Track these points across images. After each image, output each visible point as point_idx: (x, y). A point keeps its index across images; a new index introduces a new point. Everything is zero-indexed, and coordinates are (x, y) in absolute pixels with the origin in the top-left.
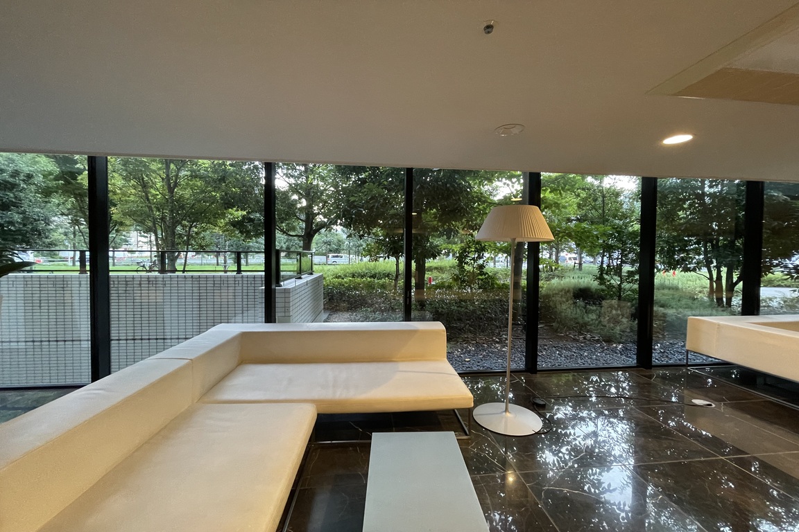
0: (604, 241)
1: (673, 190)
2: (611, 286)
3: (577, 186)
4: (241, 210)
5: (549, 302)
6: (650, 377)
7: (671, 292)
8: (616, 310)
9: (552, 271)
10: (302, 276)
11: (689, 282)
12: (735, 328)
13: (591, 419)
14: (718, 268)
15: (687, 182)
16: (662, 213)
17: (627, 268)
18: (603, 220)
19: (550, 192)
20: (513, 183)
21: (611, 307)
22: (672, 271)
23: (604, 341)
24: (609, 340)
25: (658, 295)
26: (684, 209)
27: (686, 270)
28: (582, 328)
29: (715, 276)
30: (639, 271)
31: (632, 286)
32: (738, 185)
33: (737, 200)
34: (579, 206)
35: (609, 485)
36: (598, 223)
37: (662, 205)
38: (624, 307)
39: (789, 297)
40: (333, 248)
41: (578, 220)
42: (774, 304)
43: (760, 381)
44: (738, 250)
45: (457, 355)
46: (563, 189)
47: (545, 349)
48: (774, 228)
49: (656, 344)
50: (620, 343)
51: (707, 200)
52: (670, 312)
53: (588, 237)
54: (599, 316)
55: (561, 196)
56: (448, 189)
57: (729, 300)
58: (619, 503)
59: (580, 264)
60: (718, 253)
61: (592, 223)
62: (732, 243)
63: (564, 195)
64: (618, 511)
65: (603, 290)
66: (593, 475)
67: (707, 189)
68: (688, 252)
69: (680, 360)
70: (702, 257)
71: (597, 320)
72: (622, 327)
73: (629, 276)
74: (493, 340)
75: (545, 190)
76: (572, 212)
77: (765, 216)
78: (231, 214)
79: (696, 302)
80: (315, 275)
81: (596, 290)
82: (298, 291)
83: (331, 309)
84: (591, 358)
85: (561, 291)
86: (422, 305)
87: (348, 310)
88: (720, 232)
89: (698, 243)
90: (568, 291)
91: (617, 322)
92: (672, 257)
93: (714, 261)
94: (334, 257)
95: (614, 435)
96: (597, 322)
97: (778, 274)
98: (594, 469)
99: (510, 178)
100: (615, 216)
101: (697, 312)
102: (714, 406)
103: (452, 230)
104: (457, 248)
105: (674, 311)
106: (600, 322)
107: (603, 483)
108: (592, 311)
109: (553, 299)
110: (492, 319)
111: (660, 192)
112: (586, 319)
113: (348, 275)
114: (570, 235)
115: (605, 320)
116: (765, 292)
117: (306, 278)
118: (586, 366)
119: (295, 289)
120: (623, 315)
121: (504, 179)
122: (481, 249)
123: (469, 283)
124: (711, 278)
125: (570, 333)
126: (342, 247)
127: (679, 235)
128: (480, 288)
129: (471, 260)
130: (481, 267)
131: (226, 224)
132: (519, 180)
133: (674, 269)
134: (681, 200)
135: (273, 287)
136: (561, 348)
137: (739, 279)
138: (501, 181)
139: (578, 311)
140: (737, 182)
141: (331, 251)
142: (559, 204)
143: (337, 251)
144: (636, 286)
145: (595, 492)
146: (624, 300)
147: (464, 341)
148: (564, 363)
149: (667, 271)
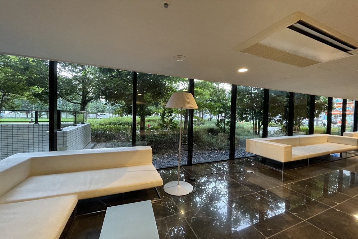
0: (219, 110)
1: (243, 91)
2: (221, 128)
3: (209, 87)
4: (41, 88)
5: (198, 134)
6: (234, 163)
7: (242, 129)
8: (223, 137)
9: (200, 121)
10: (77, 125)
11: (247, 126)
12: (260, 143)
13: (214, 181)
14: (256, 120)
15: (247, 88)
16: (239, 99)
17: (227, 120)
18: (219, 101)
19: (199, 89)
20: (185, 84)
21: (221, 136)
22: (242, 121)
23: (218, 150)
24: (220, 149)
25: (237, 131)
26: (246, 98)
27: (247, 121)
28: (211, 145)
29: (255, 123)
30: (231, 122)
31: (228, 127)
32: (262, 90)
33: (261, 96)
34: (210, 95)
35: (220, 207)
36: (217, 102)
37: (239, 96)
38: (226, 136)
39: (276, 130)
40: (100, 110)
41: (210, 101)
42: (272, 133)
43: (267, 161)
44: (262, 113)
45: (159, 160)
46: (204, 87)
47: (196, 155)
48: (272, 106)
49: (236, 150)
50: (224, 150)
51: (253, 95)
52: (241, 137)
53: (213, 108)
54: (217, 140)
55: (204, 90)
56: (155, 84)
57: (259, 132)
58: (223, 213)
59: (211, 119)
60: (256, 115)
61: (215, 102)
62: (260, 111)
63: (205, 90)
64: (223, 217)
65: (218, 129)
66: (215, 203)
67: (253, 91)
68: (246, 114)
69: (244, 155)
70: (251, 116)
71: (216, 141)
72: (225, 144)
73: (227, 124)
74: (175, 152)
75: (198, 88)
76: (208, 97)
77: (269, 102)
78: (34, 90)
79: (249, 133)
80: (86, 124)
81: (216, 129)
82: (73, 133)
83: (96, 141)
84: (214, 157)
85: (203, 130)
86: (143, 137)
87: (105, 141)
88: (257, 107)
89: (250, 111)
90: (206, 130)
91: (223, 142)
92: (242, 116)
93: (255, 117)
94: (101, 114)
95: (222, 187)
96: (216, 142)
97: (273, 122)
98: (215, 202)
99: (183, 81)
100: (223, 100)
101: (249, 137)
102: (254, 172)
103: (158, 103)
104: (161, 111)
105: (242, 137)
106: (217, 142)
107: (218, 206)
108: (214, 138)
109: (200, 133)
110: (175, 143)
111: (238, 91)
112: (212, 141)
113: (107, 123)
114: (206, 107)
115: (219, 141)
116: (269, 129)
117: (80, 126)
118: (212, 161)
119: (70, 132)
120: (225, 139)
121: (181, 82)
122: (171, 112)
123: (166, 127)
124: (254, 124)
125: (206, 147)
126: (105, 110)
127: (244, 108)
128: (170, 129)
129: (167, 116)
130: (171, 120)
131: (30, 95)
132: (187, 83)
133: (243, 121)
134: (245, 94)
135: (55, 131)
136: (203, 154)
137: (262, 124)
138: (180, 82)
139: (209, 138)
140: (261, 89)
141: (99, 111)
142: (203, 94)
143: (103, 111)
144: (230, 127)
145: (215, 210)
146: (226, 133)
147: (163, 153)
148: (204, 160)
149: (240, 121)
